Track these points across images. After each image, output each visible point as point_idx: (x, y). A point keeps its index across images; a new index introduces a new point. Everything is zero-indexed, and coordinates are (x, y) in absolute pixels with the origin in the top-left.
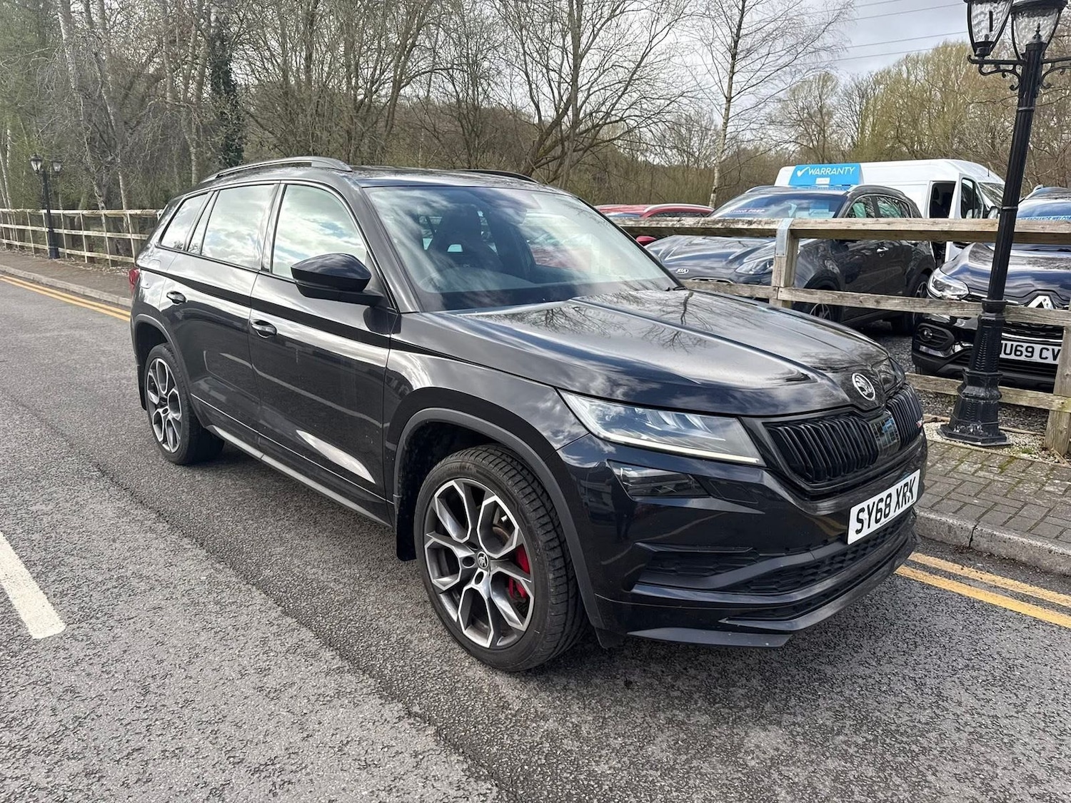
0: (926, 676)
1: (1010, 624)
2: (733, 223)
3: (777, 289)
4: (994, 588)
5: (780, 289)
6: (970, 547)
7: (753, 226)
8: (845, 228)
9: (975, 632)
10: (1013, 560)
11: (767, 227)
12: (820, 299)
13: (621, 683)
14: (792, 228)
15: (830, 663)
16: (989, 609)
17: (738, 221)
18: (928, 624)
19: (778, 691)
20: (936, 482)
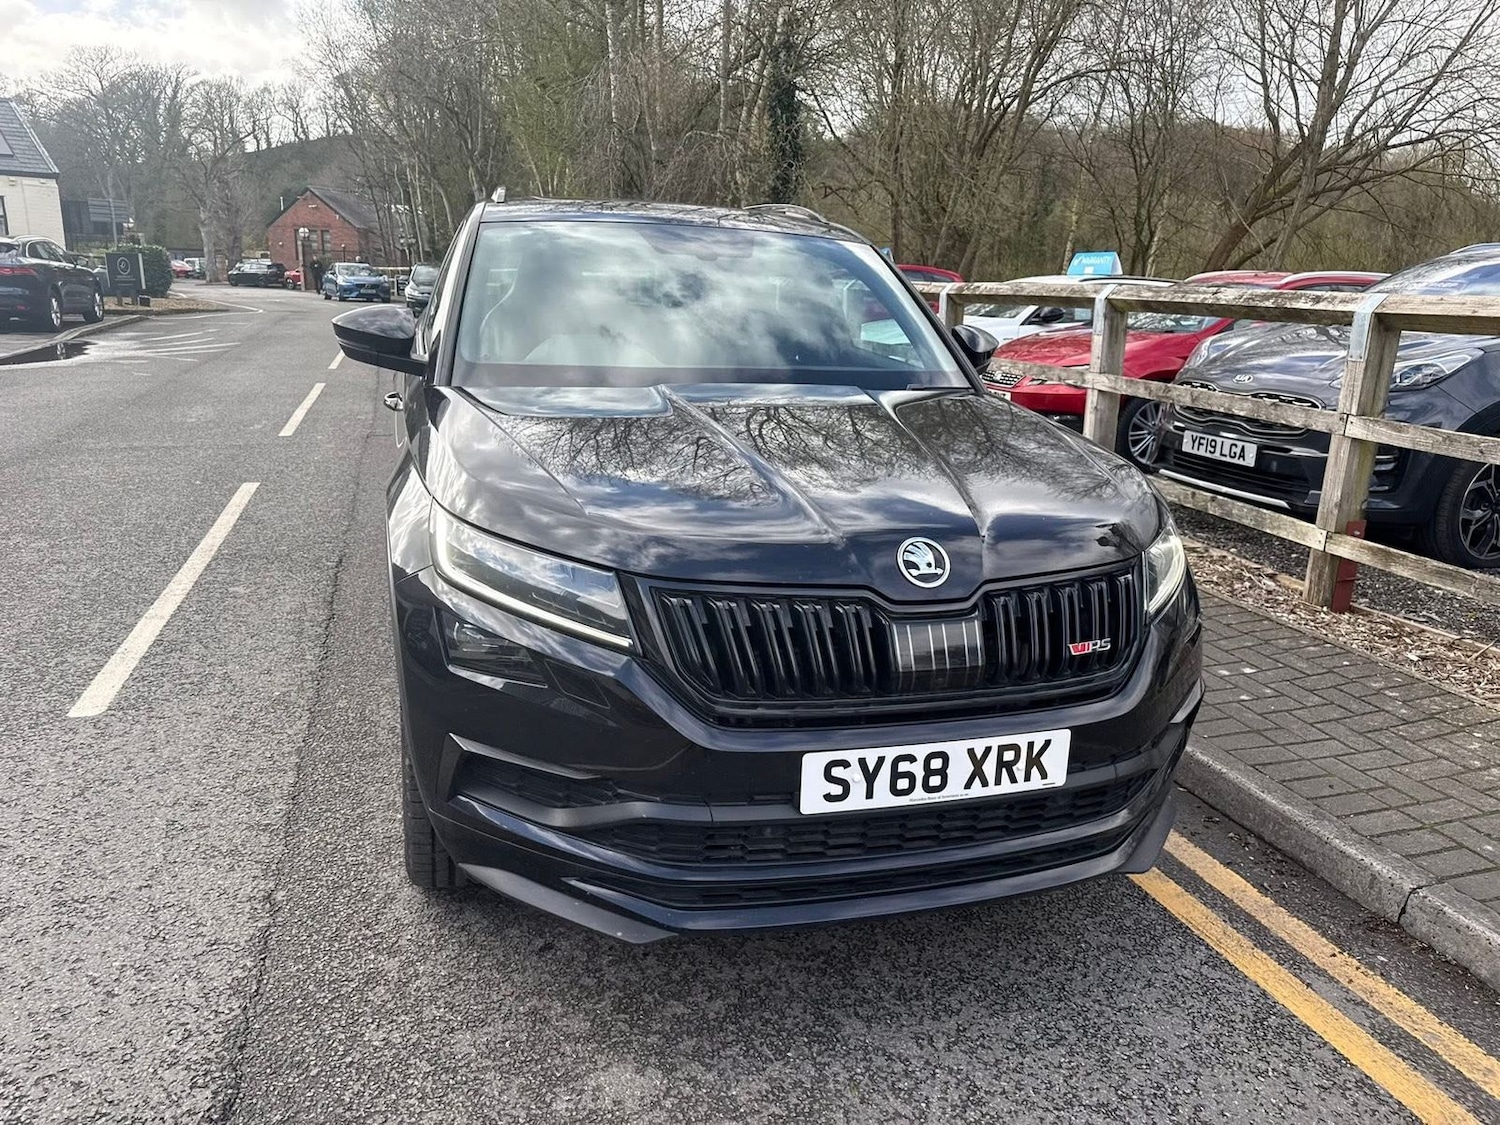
0: (1004, 1092)
1: (1295, 1071)
2: (1290, 299)
3: (1345, 418)
4: (1353, 1005)
5: (1351, 419)
6: (1397, 925)
7: (1320, 306)
8: (1469, 313)
9: (1203, 1062)
10: (1466, 969)
11: (1340, 308)
12: (1413, 441)
13: (539, 943)
14: (1379, 311)
15: (868, 1020)
16: (1293, 1031)
17: (1300, 297)
18: (1129, 1020)
19: (732, 1028)
20: (1449, 797)
